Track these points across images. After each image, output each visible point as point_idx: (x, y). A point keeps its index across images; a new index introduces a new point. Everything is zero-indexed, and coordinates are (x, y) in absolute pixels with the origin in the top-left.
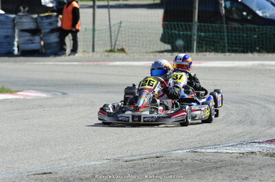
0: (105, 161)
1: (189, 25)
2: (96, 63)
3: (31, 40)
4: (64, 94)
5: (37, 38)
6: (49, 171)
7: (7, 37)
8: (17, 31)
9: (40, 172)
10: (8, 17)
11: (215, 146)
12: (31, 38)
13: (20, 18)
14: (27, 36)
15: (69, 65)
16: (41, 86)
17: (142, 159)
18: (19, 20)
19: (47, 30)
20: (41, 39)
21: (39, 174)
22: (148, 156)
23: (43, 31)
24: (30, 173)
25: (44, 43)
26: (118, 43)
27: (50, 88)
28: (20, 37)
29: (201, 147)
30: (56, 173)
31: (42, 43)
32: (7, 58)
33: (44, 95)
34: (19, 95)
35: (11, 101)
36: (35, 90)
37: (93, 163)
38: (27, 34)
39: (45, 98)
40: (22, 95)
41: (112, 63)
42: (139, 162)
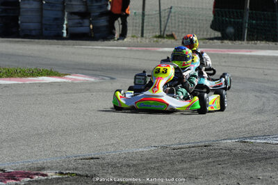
0: (153, 148)
1: (240, 12)
2: (145, 48)
3: (80, 23)
4: (112, 78)
5: (86, 22)
6: (96, 156)
7: (56, 19)
8: (66, 13)
9: (88, 157)
11: (265, 136)
12: (81, 21)
13: (71, 1)
14: (77, 19)
15: (117, 50)
16: (89, 70)
17: (190, 147)
18: (69, 3)
19: (97, 14)
20: (91, 23)
21: (87, 159)
22: (197, 145)
23: (92, 14)
24: (78, 158)
25: (93, 27)
26: (167, 28)
27: (98, 73)
28: (68, 20)
29: (251, 138)
30: (104, 159)
31: (91, 26)
32: (55, 41)
33: (92, 79)
34: (67, 78)
35: (59, 84)
36: (83, 74)
37: (140, 150)
38: (76, 17)
39: (93, 83)
40: (70, 79)
41: (161, 50)
42: (187, 150)
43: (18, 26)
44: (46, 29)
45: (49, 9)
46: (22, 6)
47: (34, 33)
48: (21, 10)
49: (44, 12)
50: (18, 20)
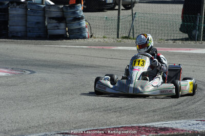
3: (58, 26)
5: (62, 25)
7: (38, 23)
10: (39, 6)
12: (58, 24)
13: (49, 8)
14: (55, 23)
15: (80, 48)
18: (48, 10)
19: (71, 19)
20: (66, 27)
23: (67, 19)
27: (24, 67)
31: (67, 29)
38: (54, 21)
43: (7, 29)
44: (30, 32)
45: (32, 14)
46: (10, 12)
47: (19, 35)
48: (10, 15)
49: (28, 17)
50: (7, 24)
